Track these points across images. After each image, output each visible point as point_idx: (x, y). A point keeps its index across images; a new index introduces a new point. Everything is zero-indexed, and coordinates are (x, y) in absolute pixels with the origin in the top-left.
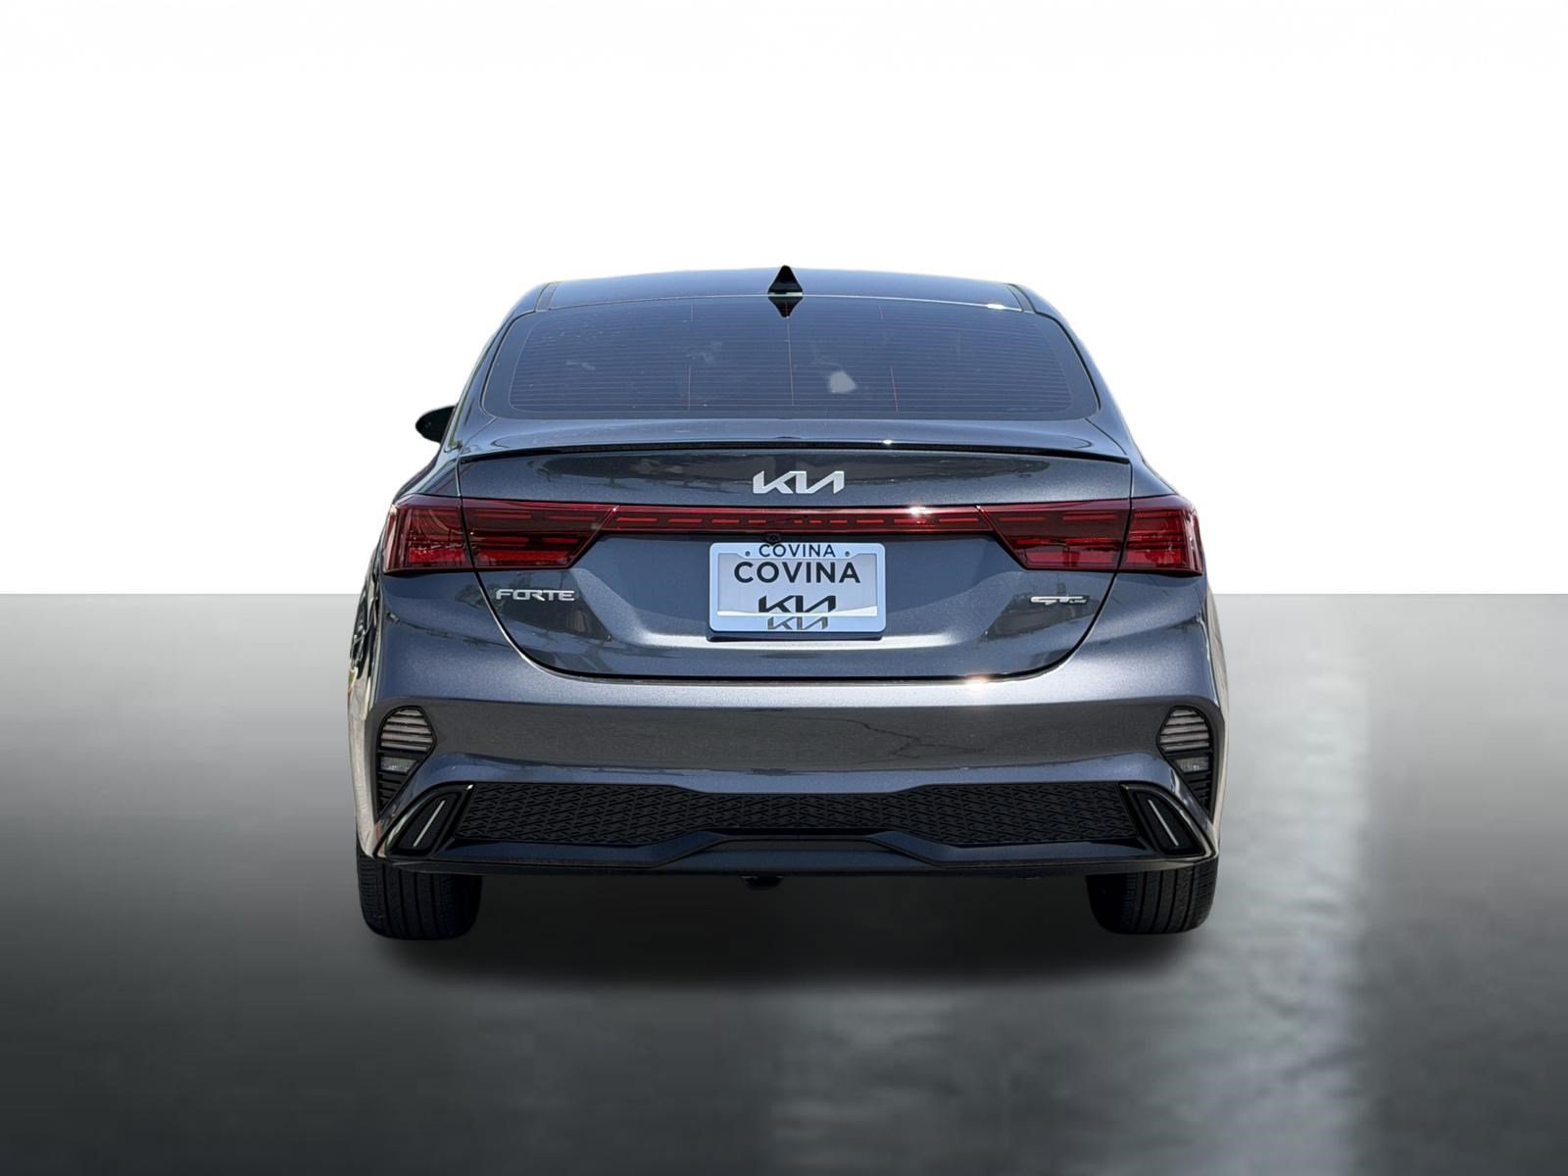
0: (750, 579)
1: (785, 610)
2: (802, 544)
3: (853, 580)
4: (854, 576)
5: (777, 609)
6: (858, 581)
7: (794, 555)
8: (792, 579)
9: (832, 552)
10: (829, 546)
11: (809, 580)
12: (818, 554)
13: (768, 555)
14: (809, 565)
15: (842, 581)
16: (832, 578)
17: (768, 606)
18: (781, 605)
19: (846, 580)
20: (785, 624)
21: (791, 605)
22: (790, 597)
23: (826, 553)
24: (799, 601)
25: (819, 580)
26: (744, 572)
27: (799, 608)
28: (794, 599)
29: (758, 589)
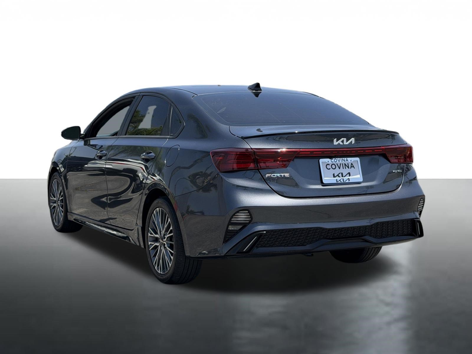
0: (330, 169)
1: (339, 177)
2: (340, 158)
3: (353, 168)
4: (353, 167)
5: (337, 176)
6: (354, 168)
7: (339, 161)
8: (339, 168)
9: (348, 161)
10: (347, 159)
11: (343, 168)
12: (344, 161)
13: (333, 162)
14: (342, 164)
15: (351, 168)
16: (348, 167)
17: (335, 176)
18: (338, 175)
19: (352, 168)
20: (340, 180)
21: (340, 175)
22: (340, 173)
23: (346, 161)
24: (342, 174)
25: (346, 168)
26: (328, 167)
27: (342, 176)
28: (341, 174)
29: (332, 171)
